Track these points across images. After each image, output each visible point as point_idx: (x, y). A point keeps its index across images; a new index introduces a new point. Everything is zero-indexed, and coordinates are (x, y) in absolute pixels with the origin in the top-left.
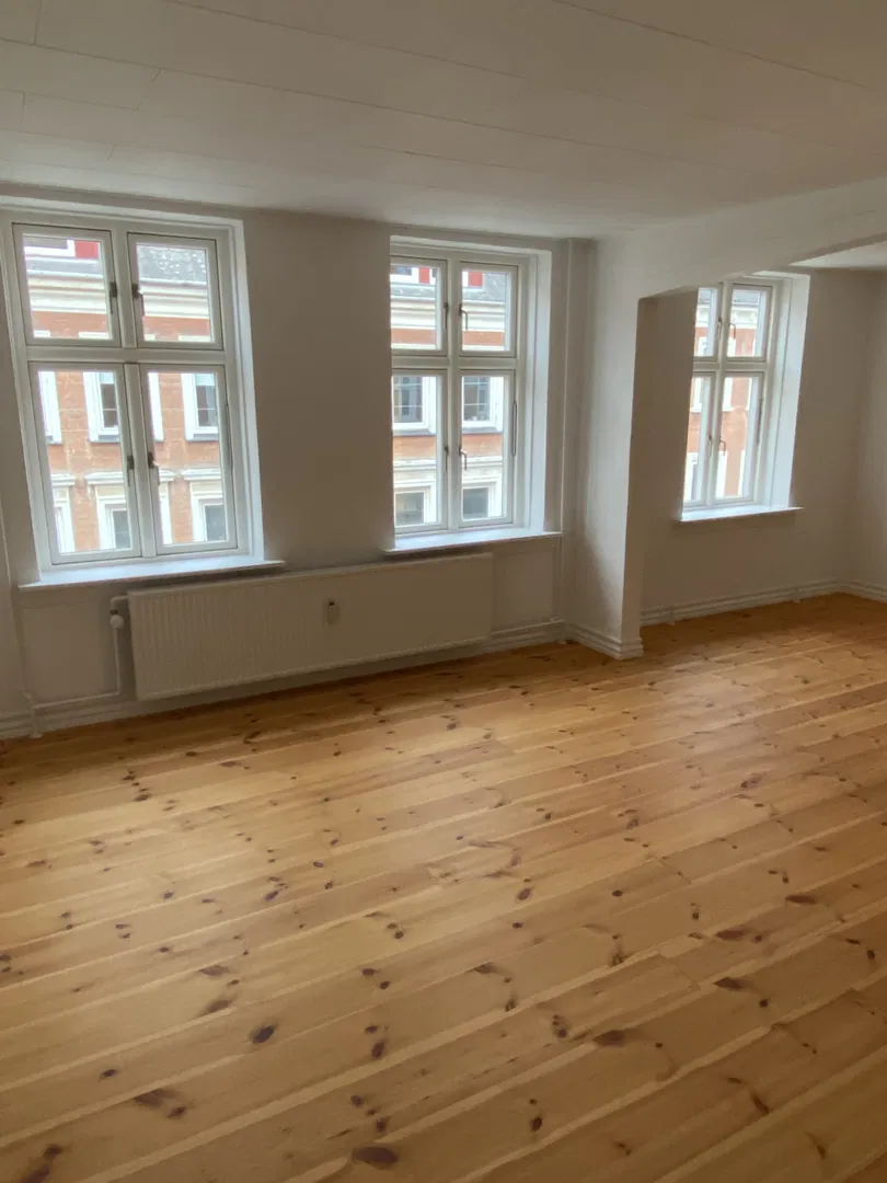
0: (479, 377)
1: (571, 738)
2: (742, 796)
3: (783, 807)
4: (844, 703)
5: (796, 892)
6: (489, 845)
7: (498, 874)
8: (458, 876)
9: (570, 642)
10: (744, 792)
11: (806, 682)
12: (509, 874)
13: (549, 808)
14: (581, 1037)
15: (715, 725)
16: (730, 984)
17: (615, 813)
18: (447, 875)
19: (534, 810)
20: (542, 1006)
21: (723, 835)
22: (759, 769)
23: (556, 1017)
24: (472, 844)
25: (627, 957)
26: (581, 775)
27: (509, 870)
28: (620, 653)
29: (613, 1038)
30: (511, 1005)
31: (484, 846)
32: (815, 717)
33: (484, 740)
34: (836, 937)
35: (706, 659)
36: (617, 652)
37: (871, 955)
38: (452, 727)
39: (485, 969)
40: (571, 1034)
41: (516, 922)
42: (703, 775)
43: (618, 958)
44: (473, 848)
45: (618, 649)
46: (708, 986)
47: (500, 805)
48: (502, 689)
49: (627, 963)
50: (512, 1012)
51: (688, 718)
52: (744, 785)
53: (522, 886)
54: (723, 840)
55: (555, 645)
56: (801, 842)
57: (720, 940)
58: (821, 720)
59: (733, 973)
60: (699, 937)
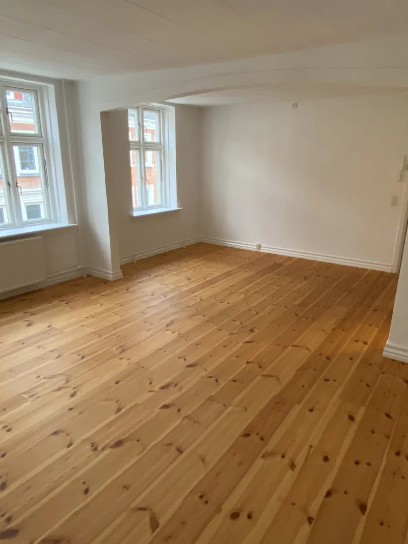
0: (27, 147)
1: (92, 320)
2: (167, 330)
3: (182, 331)
4: (203, 286)
5: (189, 364)
6: (53, 377)
7: (60, 389)
8: (38, 395)
9: (88, 276)
10: (168, 328)
11: (189, 280)
12: (65, 387)
13: (82, 353)
14: (103, 449)
15: (155, 303)
16: (166, 407)
17: (115, 348)
18: (33, 396)
19: (75, 356)
20: (85, 441)
21: (161, 347)
22: (172, 318)
23: (92, 443)
24: (45, 378)
25: (122, 408)
26: (98, 335)
27: (65, 386)
28: (113, 278)
29: (119, 444)
30: (70, 445)
31: (51, 378)
32: (193, 293)
33: (48, 328)
34: (204, 377)
35: (150, 275)
36: (111, 277)
37: (217, 380)
38: (29, 325)
39: (56, 433)
40: (100, 448)
41: (69, 408)
42: (151, 325)
43: (119, 410)
44: (46, 380)
45: (111, 276)
46: (157, 410)
47: (58, 357)
48: (55, 303)
49: (123, 411)
50: (71, 448)
51: (144, 302)
52: (167, 326)
53: (72, 391)
54: (160, 349)
55: (82, 278)
56: (190, 343)
57: (160, 390)
58: (196, 294)
59: (166, 402)
60: (152, 392)
